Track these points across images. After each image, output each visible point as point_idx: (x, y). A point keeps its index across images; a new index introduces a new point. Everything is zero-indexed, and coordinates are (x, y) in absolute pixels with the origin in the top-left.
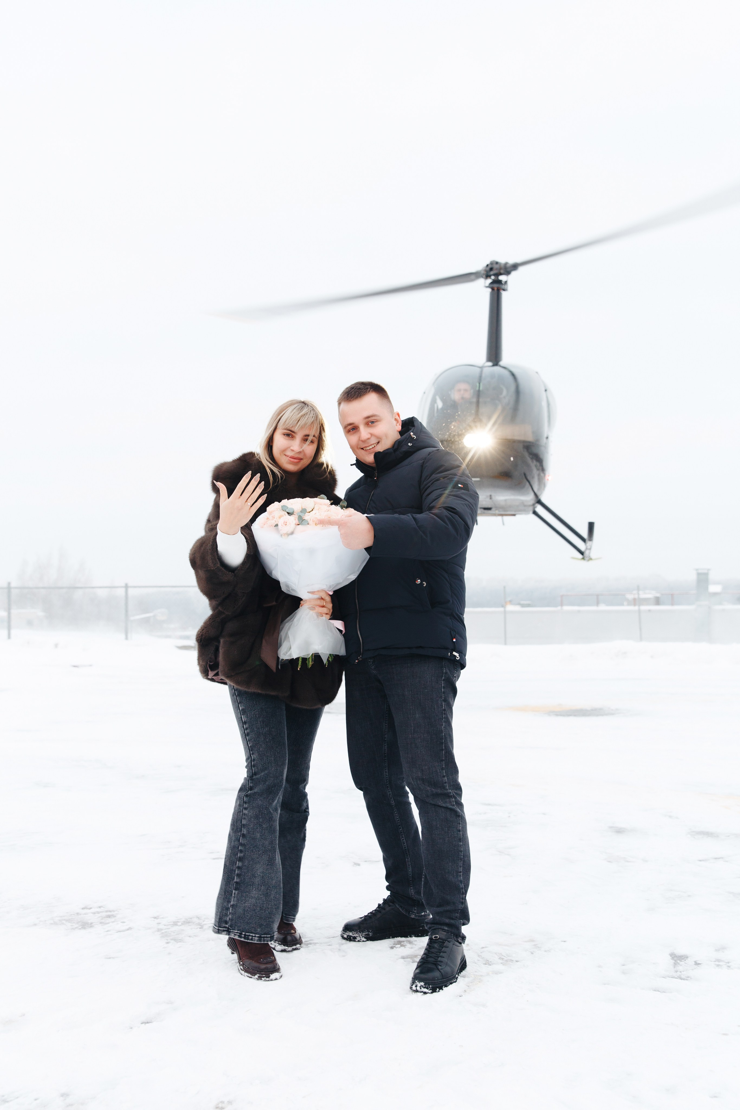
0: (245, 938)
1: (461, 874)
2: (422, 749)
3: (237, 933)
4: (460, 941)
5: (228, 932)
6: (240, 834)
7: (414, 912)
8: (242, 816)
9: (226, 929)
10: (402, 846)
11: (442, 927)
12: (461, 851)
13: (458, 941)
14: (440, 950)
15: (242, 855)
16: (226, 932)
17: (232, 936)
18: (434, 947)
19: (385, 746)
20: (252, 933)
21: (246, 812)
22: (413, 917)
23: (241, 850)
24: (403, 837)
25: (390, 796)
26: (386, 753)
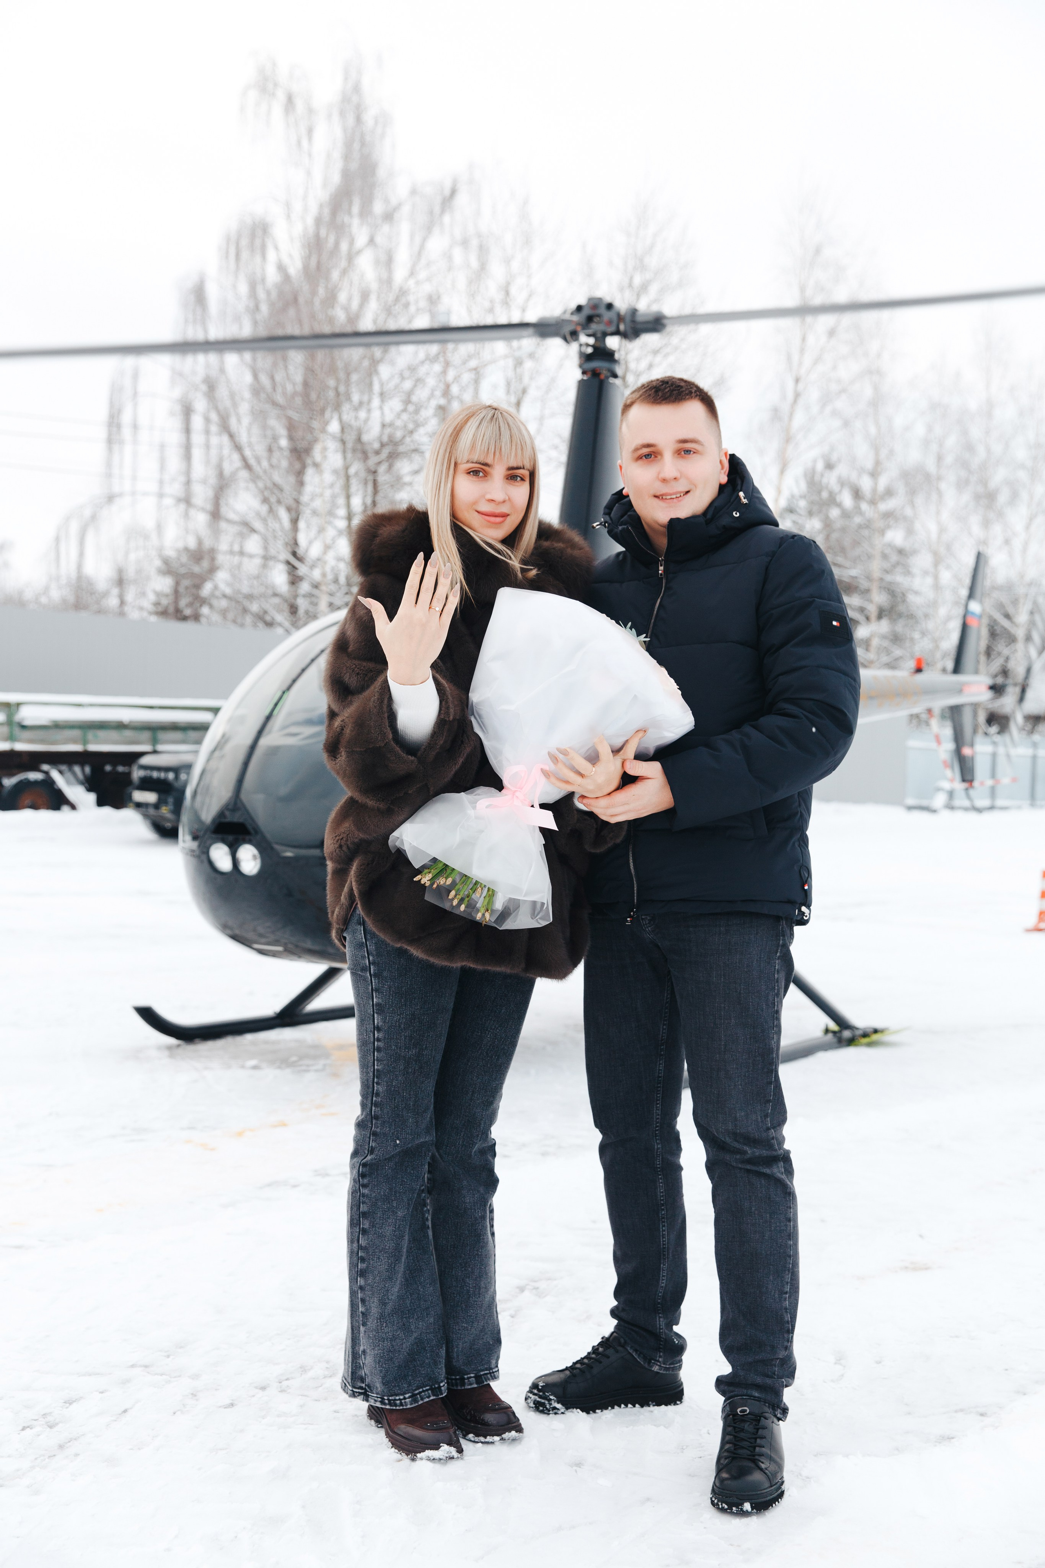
0: (390, 1404)
1: (788, 1296)
3: (378, 1397)
4: (779, 1415)
5: (366, 1398)
6: (358, 1231)
7: (658, 1361)
8: (360, 1198)
9: (363, 1391)
10: (660, 1242)
11: (749, 1391)
13: (775, 1416)
14: (754, 1434)
15: (364, 1265)
16: (362, 1396)
17: (372, 1402)
18: (743, 1430)
20: (397, 1395)
21: (366, 1191)
22: (655, 1370)
23: (361, 1257)
25: (657, 1152)
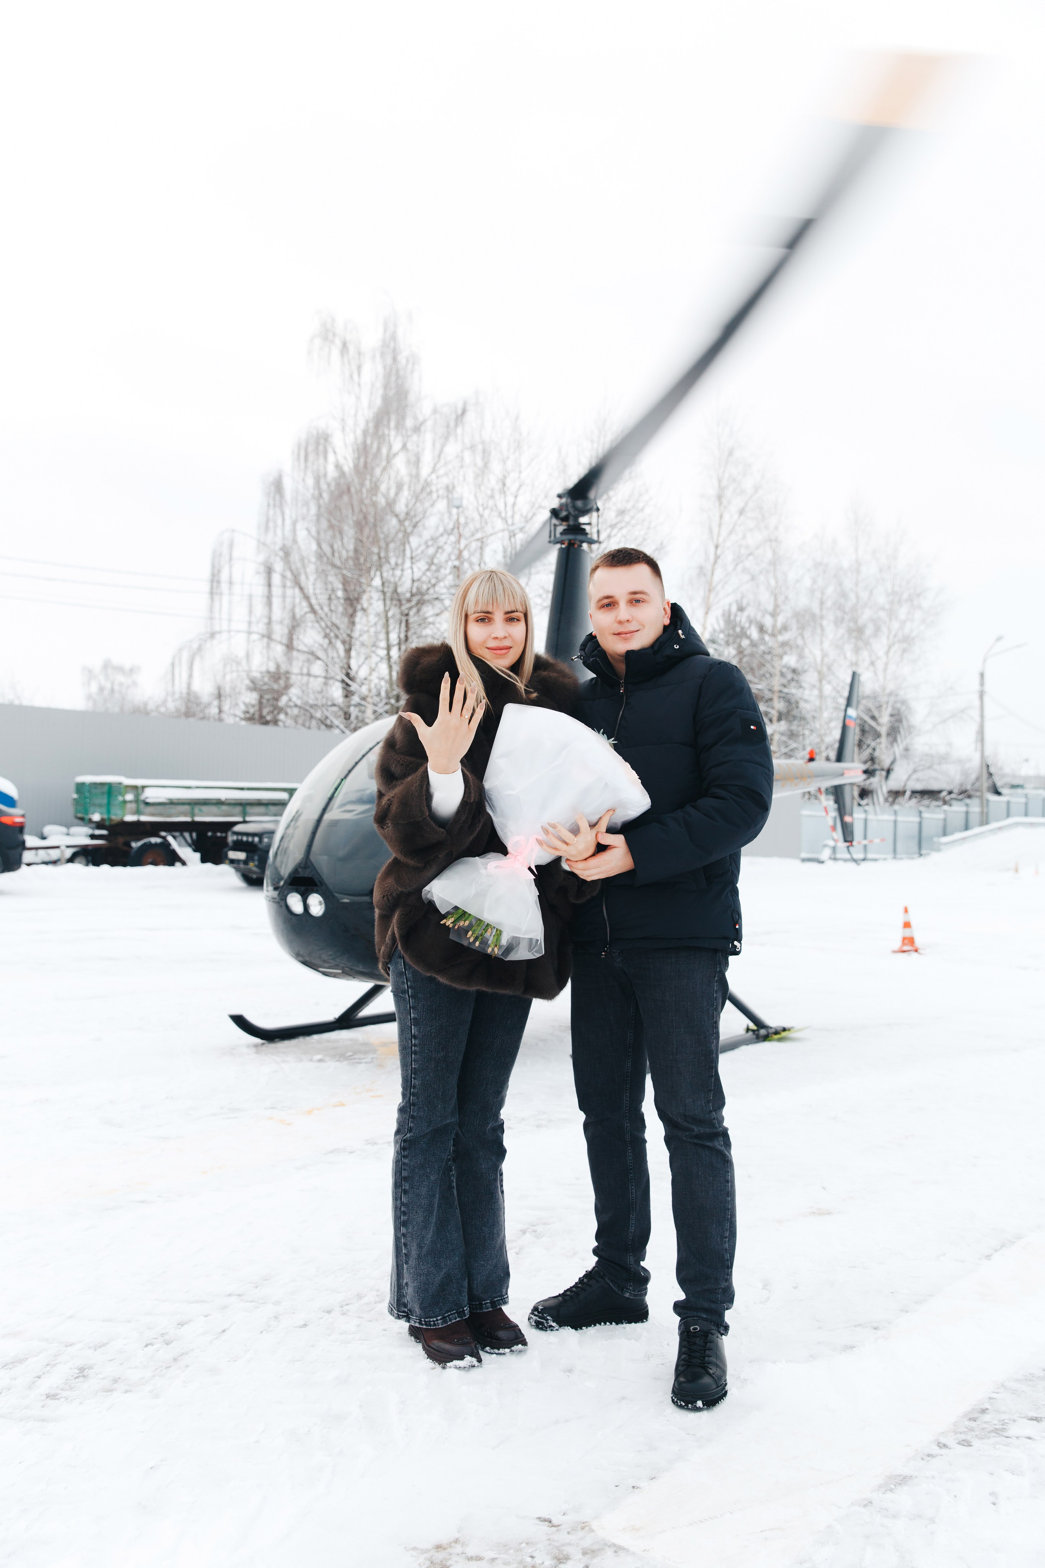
1: (727, 1240)
3: (416, 1319)
4: (722, 1331)
5: (408, 1320)
7: (629, 1289)
8: (402, 1166)
9: (405, 1314)
10: (629, 1197)
11: (699, 1313)
13: (719, 1332)
16: (405, 1318)
17: (412, 1323)
18: (695, 1344)
19: (628, 1063)
20: (431, 1318)
21: (406, 1161)
22: (627, 1296)
24: (633, 1185)
25: (627, 1129)
26: (628, 1072)
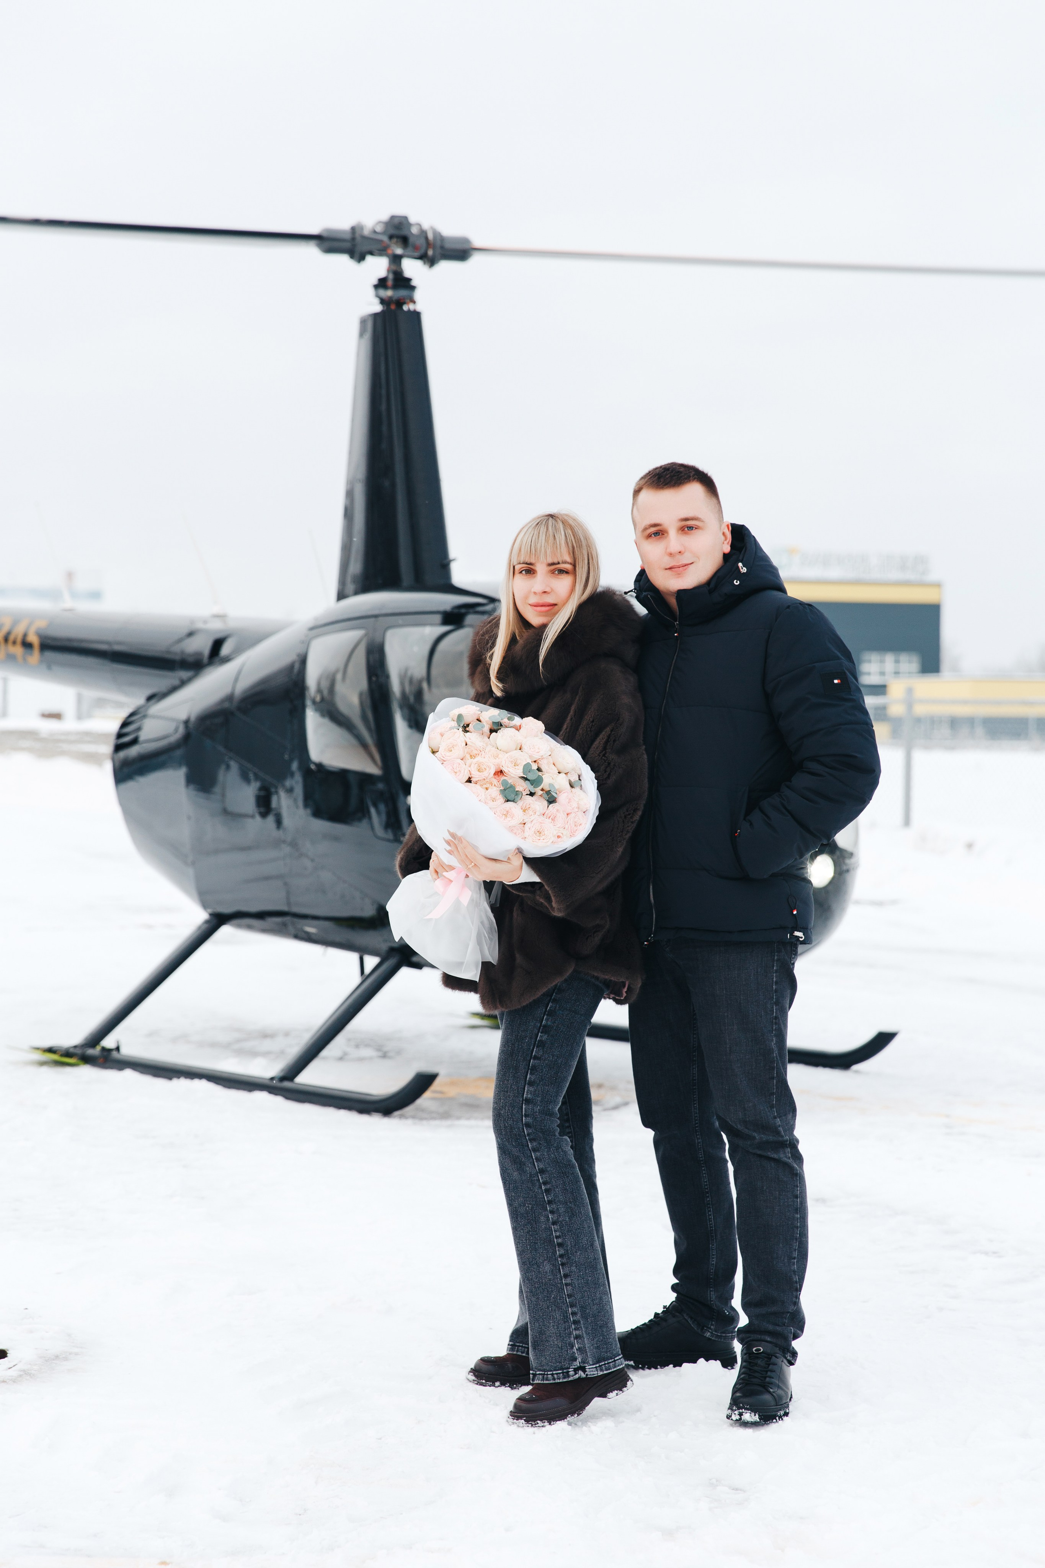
1: (796, 1261)
2: (743, 1078)
4: (788, 1360)
11: (763, 1337)
12: (797, 1227)
13: (786, 1360)
14: (765, 1368)
18: (756, 1364)
19: (693, 1069)
22: (707, 1336)
26: (695, 1080)
